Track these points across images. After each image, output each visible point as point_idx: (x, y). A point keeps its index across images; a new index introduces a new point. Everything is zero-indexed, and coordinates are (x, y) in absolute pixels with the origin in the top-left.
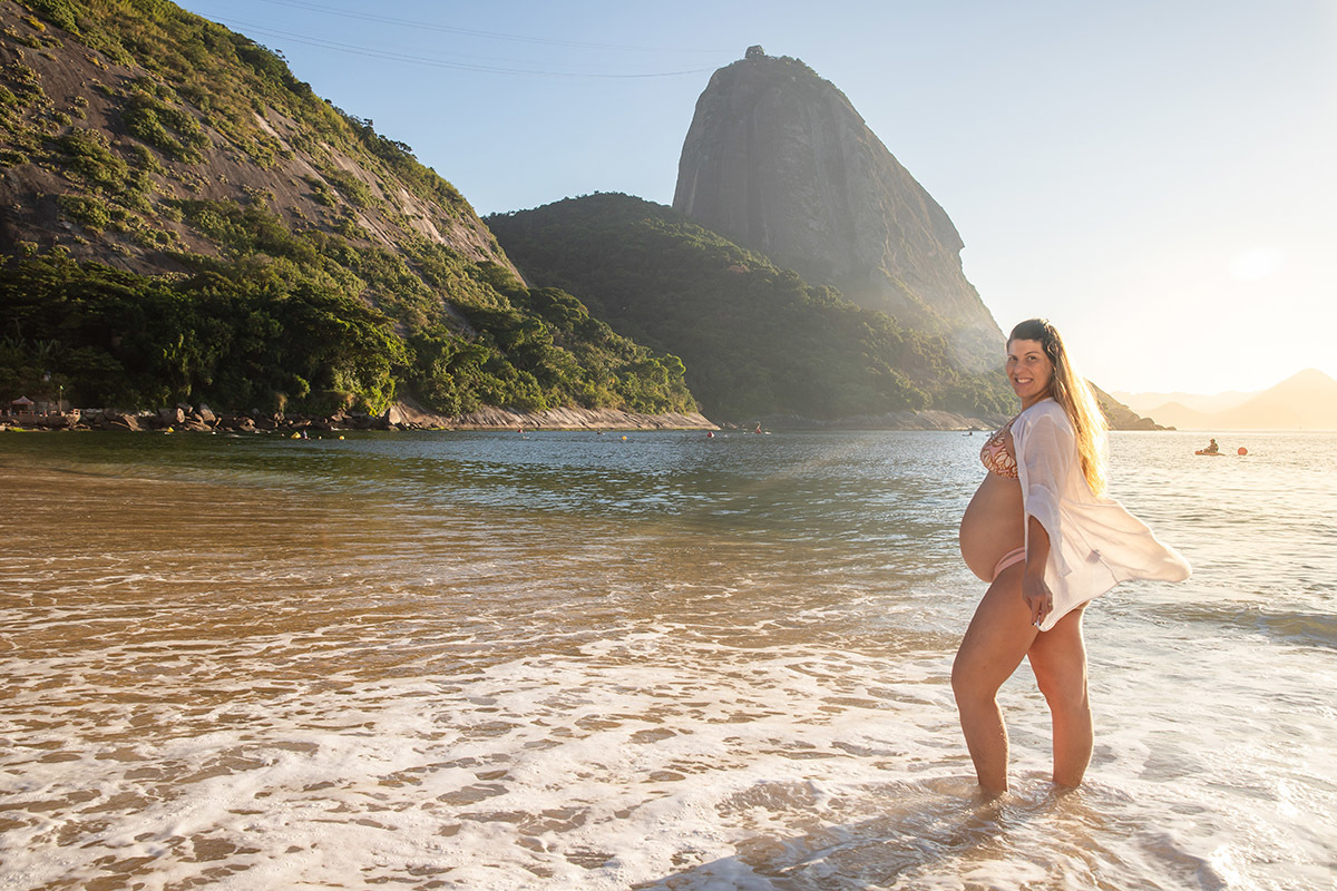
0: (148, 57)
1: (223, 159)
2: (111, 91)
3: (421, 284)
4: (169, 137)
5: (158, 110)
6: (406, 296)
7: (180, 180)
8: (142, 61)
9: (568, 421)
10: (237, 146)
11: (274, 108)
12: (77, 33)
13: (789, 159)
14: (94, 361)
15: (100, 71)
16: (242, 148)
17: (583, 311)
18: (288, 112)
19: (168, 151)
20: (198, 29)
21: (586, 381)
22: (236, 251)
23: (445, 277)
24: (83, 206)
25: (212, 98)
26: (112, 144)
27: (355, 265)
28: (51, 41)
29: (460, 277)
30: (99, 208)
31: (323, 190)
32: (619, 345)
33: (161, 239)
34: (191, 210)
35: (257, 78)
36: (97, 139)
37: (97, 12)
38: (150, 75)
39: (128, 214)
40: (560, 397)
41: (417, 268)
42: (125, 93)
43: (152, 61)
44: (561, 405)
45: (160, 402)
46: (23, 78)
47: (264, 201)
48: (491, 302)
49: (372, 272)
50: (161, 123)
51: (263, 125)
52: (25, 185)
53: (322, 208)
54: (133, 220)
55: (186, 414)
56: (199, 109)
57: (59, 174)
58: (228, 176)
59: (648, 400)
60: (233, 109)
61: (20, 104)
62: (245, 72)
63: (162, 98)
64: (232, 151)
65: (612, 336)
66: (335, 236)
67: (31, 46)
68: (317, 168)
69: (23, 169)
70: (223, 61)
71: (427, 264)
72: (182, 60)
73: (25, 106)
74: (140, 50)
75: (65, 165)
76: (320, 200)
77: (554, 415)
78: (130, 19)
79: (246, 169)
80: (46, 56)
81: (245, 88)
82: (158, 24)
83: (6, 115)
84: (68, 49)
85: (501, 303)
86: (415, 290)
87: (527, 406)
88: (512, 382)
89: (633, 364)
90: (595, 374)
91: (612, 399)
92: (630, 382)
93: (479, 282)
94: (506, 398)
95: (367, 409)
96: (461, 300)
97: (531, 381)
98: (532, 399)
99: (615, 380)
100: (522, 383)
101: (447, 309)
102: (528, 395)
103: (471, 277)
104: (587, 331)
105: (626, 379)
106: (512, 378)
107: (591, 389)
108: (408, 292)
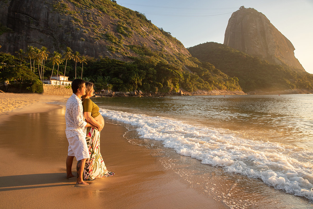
0: (120, 17)
1: (136, 36)
2: (114, 23)
4: (125, 32)
5: (123, 27)
6: (177, 65)
7: (128, 41)
8: (119, 17)
9: (217, 93)
10: (139, 33)
11: (144, 26)
12: (107, 13)
13: (251, 32)
14: (117, 81)
15: (111, 20)
16: (140, 34)
17: (214, 67)
18: (147, 27)
19: (125, 35)
20: (128, 11)
21: (219, 83)
22: (141, 56)
23: (184, 60)
24: (111, 48)
25: (133, 24)
26: (115, 35)
27: (165, 58)
28: (102, 15)
29: (187, 60)
30: (114, 48)
31: (156, 42)
32: (223, 75)
33: (126, 54)
34: (131, 47)
35: (140, 20)
36: (112, 34)
37: (110, 9)
38: (121, 20)
39: (119, 48)
40: (214, 87)
41: (178, 58)
42: (116, 24)
43: (121, 17)
44: (214, 89)
45: (131, 90)
46: (98, 23)
47: (145, 45)
48: (194, 66)
49: (169, 59)
50: (124, 30)
51: (143, 29)
52: (99, 44)
53: (157, 46)
54: (120, 50)
55: (137, 93)
56: (130, 26)
57: (105, 41)
58: (137, 40)
59: (231, 87)
60: (137, 26)
61: (98, 28)
62: (138, 19)
63: (123, 25)
64: (138, 35)
65: (221, 73)
66: (160, 52)
67: (99, 16)
68: (154, 37)
69: (99, 41)
70: (134, 17)
71: (180, 57)
72: (126, 17)
73: (99, 28)
74: (119, 16)
75: (106, 39)
76: (156, 44)
77: (213, 92)
78: (116, 10)
79: (141, 38)
80: (102, 18)
81: (138, 22)
82: (121, 10)
83: (95, 30)
84: (105, 16)
85: (196, 66)
86: (178, 63)
87: (207, 90)
88: (203, 84)
89: (226, 79)
90: (221, 82)
91: (225, 88)
92: (227, 83)
93: (191, 61)
94: (203, 88)
95: (175, 91)
96: (188, 65)
97: (207, 84)
98: (208, 88)
99: (224, 83)
100: (206, 84)
101: (185, 67)
102: (207, 87)
103: (189, 60)
104: (215, 72)
105: (226, 83)
106: (203, 83)
107: (220, 85)
108: (177, 64)
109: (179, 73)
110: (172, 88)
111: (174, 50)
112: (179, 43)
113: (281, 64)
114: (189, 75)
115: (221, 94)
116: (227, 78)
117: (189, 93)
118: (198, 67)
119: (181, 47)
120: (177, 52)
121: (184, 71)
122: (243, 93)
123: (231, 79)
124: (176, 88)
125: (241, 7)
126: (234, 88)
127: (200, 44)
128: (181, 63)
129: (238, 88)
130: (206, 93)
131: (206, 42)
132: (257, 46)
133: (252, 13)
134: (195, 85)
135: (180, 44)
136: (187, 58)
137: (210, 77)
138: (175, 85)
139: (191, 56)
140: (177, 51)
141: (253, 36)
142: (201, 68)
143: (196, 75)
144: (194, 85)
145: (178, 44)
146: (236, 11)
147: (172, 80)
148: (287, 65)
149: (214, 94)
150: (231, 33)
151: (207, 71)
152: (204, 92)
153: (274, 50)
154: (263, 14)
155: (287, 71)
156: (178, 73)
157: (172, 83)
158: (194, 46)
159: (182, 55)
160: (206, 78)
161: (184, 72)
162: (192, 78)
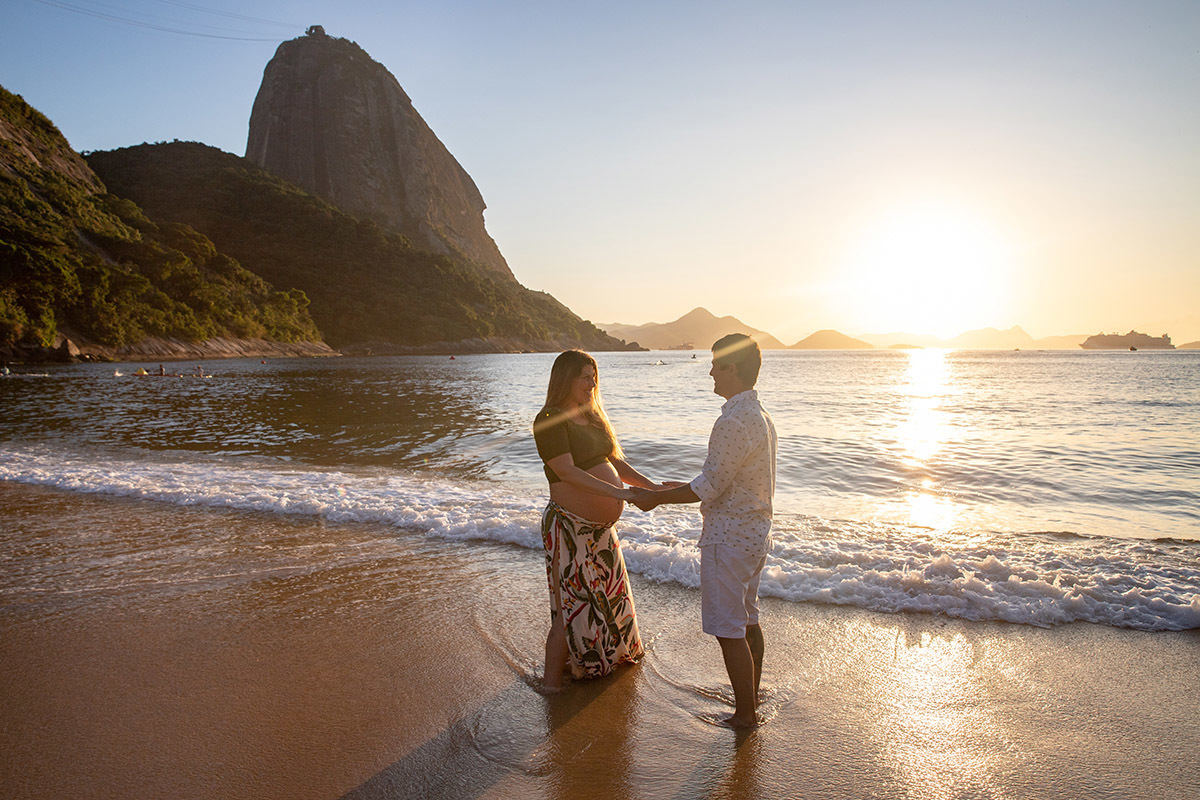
3: (51, 211)
6: (37, 222)
9: (228, 351)
17: (210, 246)
21: (234, 312)
23: (74, 206)
29: (87, 206)
32: (248, 279)
40: (215, 327)
41: (42, 194)
44: (217, 335)
48: (123, 233)
59: (284, 329)
65: (241, 271)
71: (53, 192)
77: (213, 345)
85: (132, 235)
86: (45, 216)
87: (187, 337)
88: (170, 312)
89: (262, 296)
90: (242, 305)
91: (258, 329)
92: (267, 313)
93: (106, 213)
94: (167, 329)
95: (38, 340)
96: (97, 230)
97: (187, 312)
98: (191, 329)
99: (256, 312)
100: (179, 314)
101: (82, 239)
102: (187, 325)
103: (96, 207)
104: (217, 266)
105: (262, 311)
106: (169, 308)
107: (240, 319)
108: (40, 218)
109: (57, 261)
110: (21, 326)
111: (18, 155)
112: (41, 125)
113: (447, 251)
114: (104, 274)
115: (245, 354)
116: (266, 293)
117: (106, 352)
118: (139, 239)
119: (54, 146)
120: (33, 164)
121: (74, 254)
122: (326, 351)
123: (281, 296)
124: (44, 326)
125: (312, 28)
126: (295, 332)
127: (145, 144)
128: (60, 218)
129: (310, 333)
130: (183, 350)
131: (170, 140)
132: (371, 183)
133: (352, 58)
134: (132, 316)
135: (48, 132)
136: (90, 200)
137: (197, 286)
138: (34, 314)
139: (105, 192)
140: (35, 159)
141: (356, 142)
142: (157, 247)
143: (137, 275)
144: (126, 316)
145: (39, 128)
146: (295, 39)
147: (18, 291)
148: (465, 255)
149: (216, 355)
150: (276, 118)
151: (184, 259)
152: (175, 345)
153: (425, 204)
154: (389, 73)
155: (466, 276)
156: (50, 262)
157: (20, 304)
158: (116, 148)
159: (64, 183)
160: (182, 289)
161: (78, 261)
162: (118, 285)
